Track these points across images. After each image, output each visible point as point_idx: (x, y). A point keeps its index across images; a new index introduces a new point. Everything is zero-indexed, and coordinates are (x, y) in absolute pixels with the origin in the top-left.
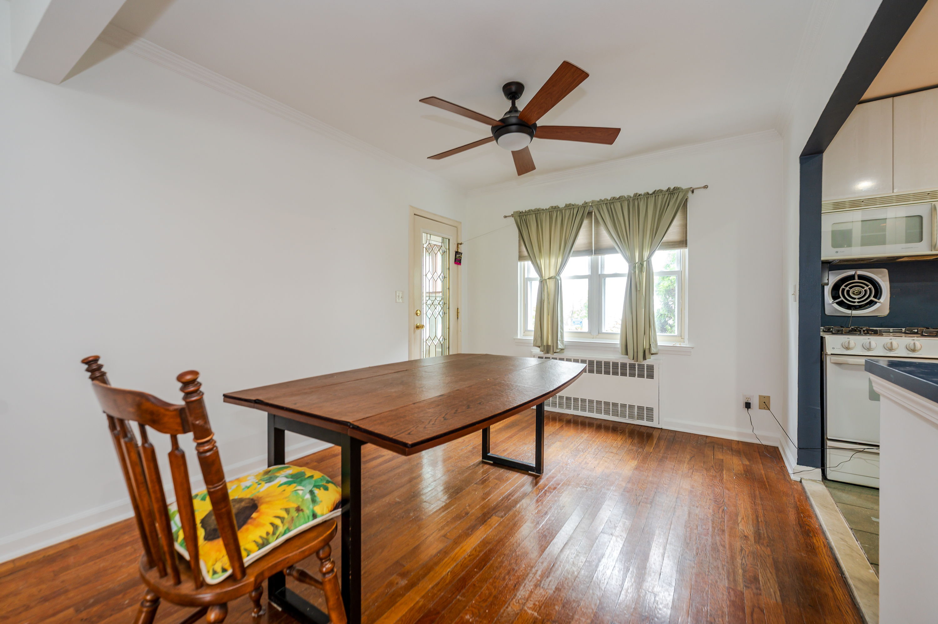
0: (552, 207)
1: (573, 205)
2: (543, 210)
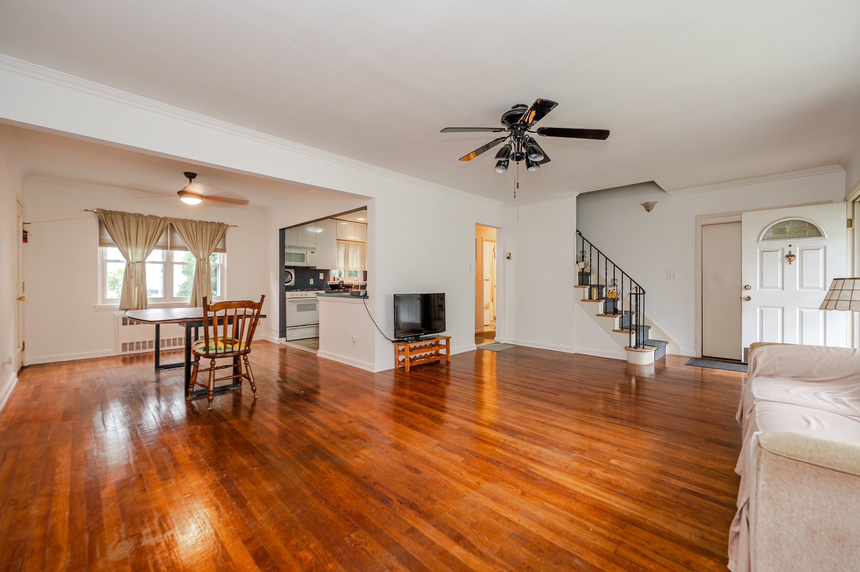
0: (138, 214)
1: (156, 217)
2: (129, 213)
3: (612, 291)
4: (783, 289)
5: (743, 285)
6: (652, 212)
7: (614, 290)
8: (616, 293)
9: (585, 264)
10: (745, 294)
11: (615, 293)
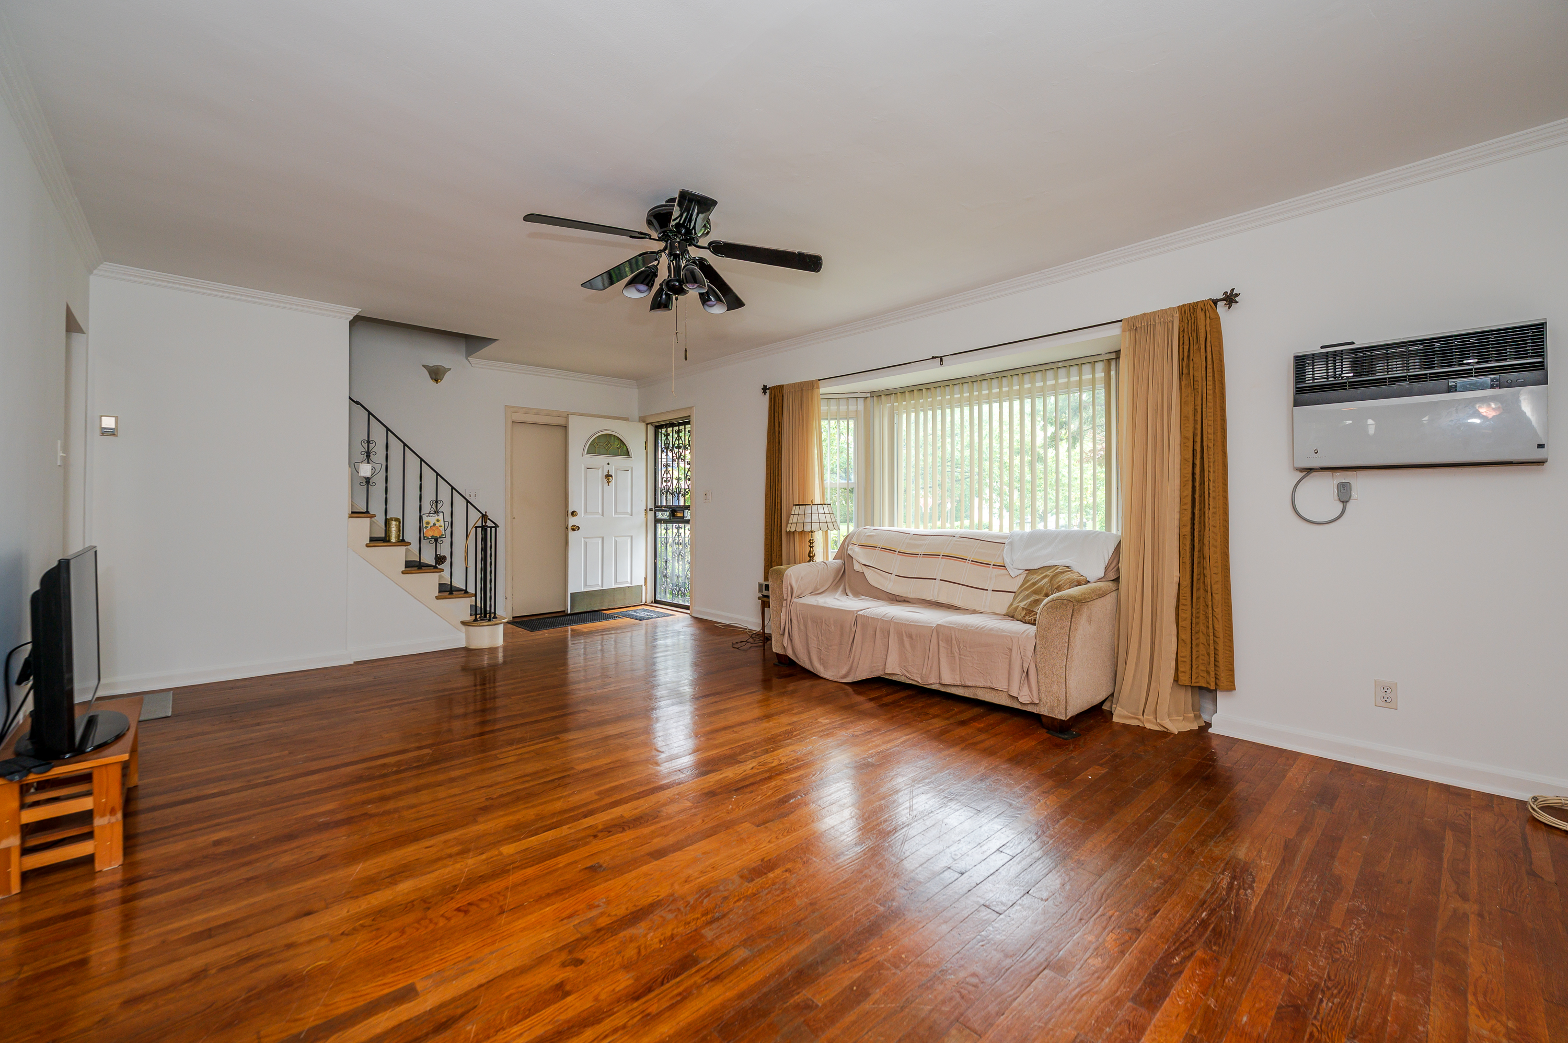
3: (435, 524)
4: (603, 515)
5: (570, 512)
6: (442, 383)
7: (438, 521)
8: (443, 527)
9: (373, 468)
10: (572, 521)
11: (441, 526)
